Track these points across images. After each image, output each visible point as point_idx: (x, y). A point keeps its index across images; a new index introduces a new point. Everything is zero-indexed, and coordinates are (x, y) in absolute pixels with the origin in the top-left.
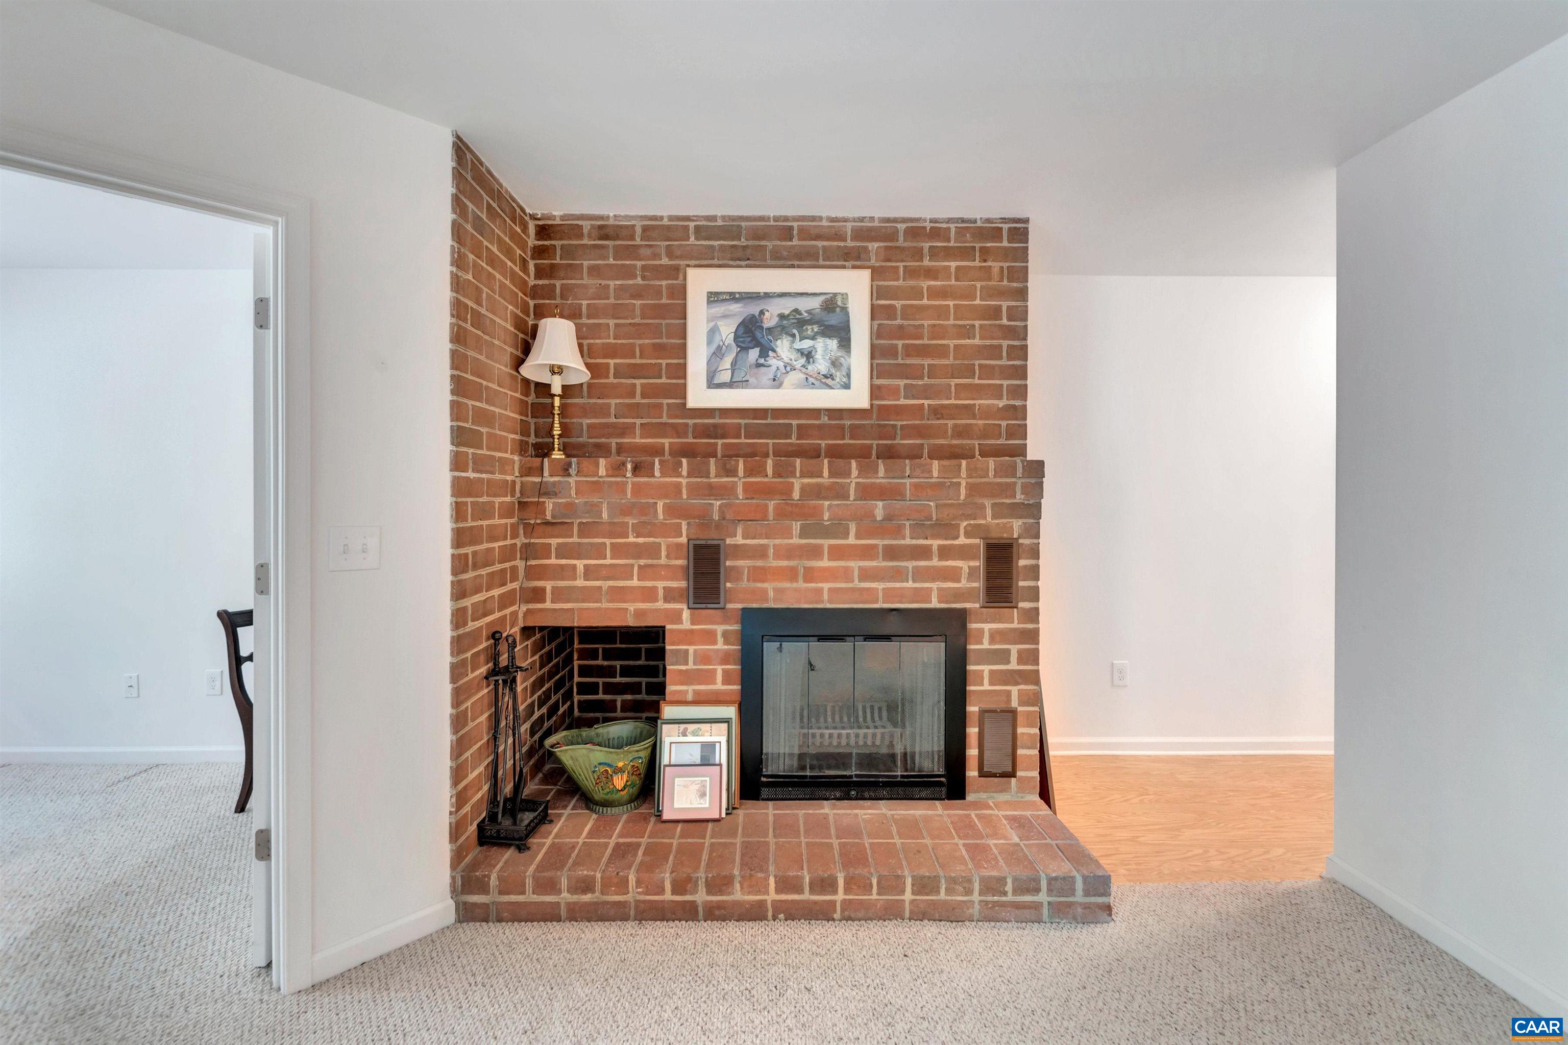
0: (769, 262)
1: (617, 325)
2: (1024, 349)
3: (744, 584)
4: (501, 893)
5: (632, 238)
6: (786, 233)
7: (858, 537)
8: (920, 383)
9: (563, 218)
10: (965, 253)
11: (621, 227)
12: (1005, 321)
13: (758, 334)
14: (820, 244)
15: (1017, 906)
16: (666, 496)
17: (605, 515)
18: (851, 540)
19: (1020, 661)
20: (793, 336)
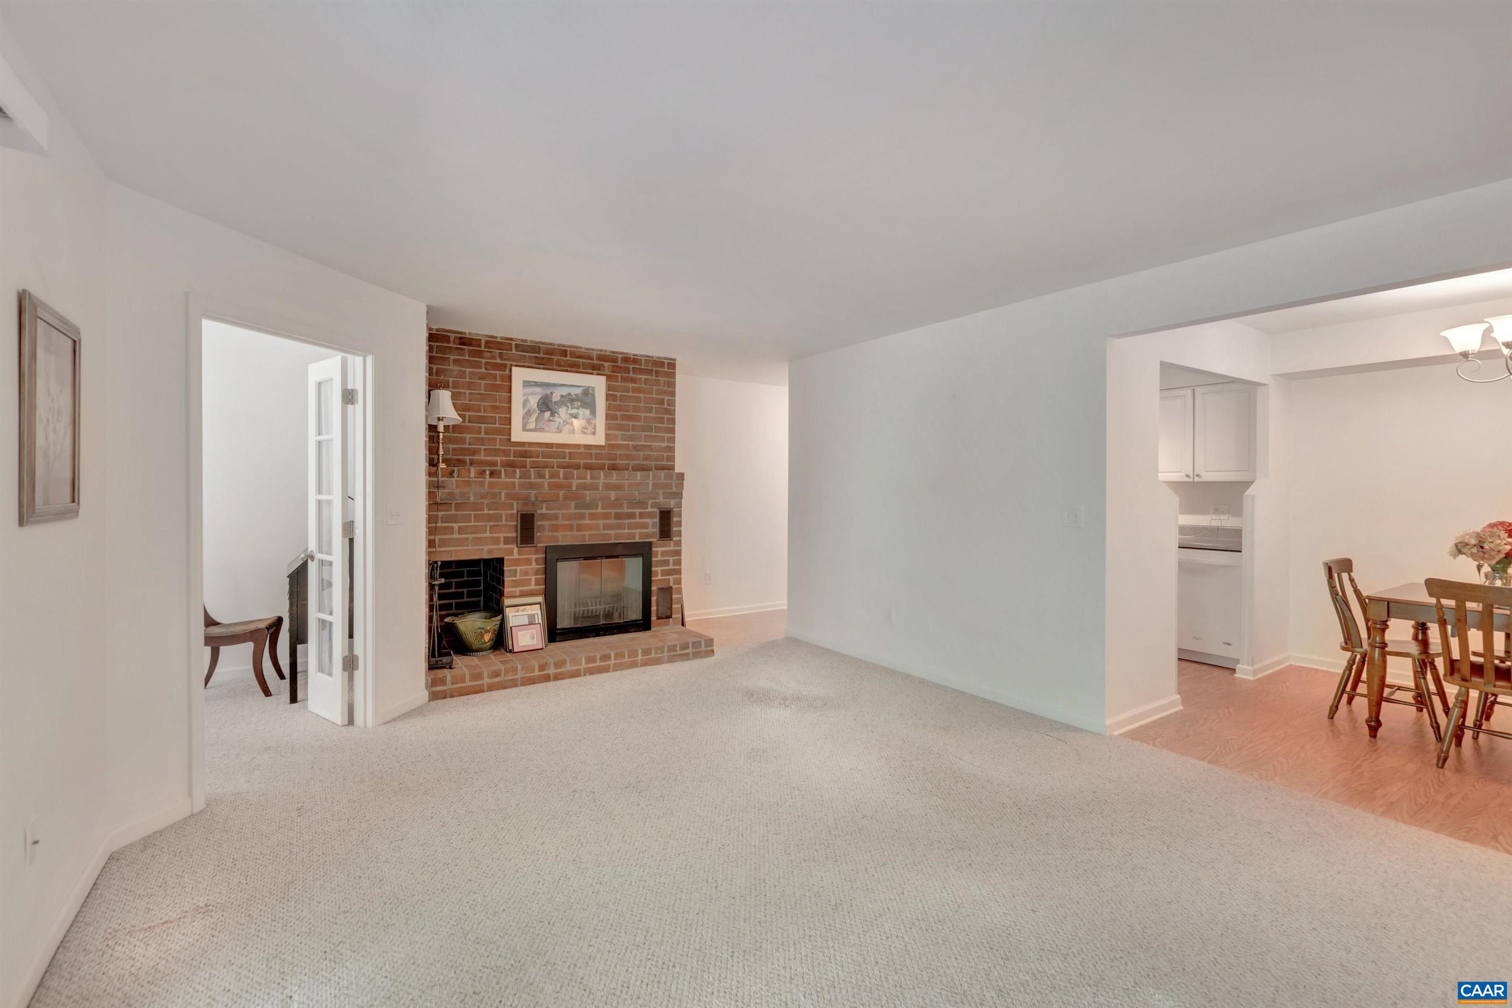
0: (555, 367)
1: (470, 393)
2: (674, 419)
3: (547, 533)
4: (452, 684)
5: (480, 346)
6: (564, 353)
7: (603, 508)
8: (628, 433)
9: (437, 330)
10: (649, 372)
11: (473, 339)
12: (666, 406)
13: (549, 404)
14: (581, 360)
15: (681, 655)
16: (507, 489)
17: (472, 499)
18: (599, 510)
19: (674, 564)
20: (568, 406)
